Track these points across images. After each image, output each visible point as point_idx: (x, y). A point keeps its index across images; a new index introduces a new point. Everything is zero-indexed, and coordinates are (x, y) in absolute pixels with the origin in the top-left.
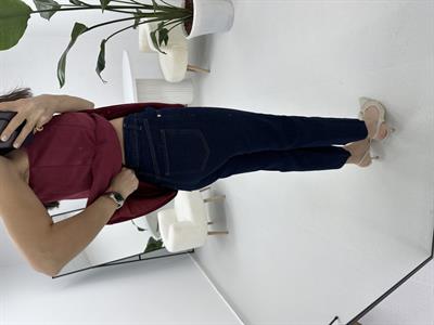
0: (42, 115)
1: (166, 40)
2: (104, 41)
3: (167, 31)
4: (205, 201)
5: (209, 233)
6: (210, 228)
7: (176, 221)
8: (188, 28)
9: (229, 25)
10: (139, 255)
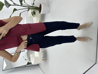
0: (6, 32)
1: (35, 14)
2: (21, 13)
3: (35, 12)
4: (42, 52)
5: (43, 60)
6: (43, 59)
7: (35, 56)
8: (40, 12)
9: (49, 12)
10: (25, 65)
